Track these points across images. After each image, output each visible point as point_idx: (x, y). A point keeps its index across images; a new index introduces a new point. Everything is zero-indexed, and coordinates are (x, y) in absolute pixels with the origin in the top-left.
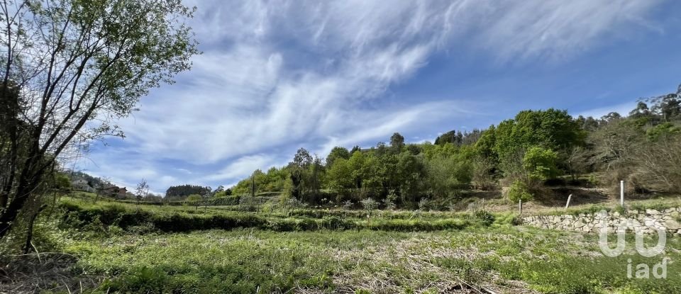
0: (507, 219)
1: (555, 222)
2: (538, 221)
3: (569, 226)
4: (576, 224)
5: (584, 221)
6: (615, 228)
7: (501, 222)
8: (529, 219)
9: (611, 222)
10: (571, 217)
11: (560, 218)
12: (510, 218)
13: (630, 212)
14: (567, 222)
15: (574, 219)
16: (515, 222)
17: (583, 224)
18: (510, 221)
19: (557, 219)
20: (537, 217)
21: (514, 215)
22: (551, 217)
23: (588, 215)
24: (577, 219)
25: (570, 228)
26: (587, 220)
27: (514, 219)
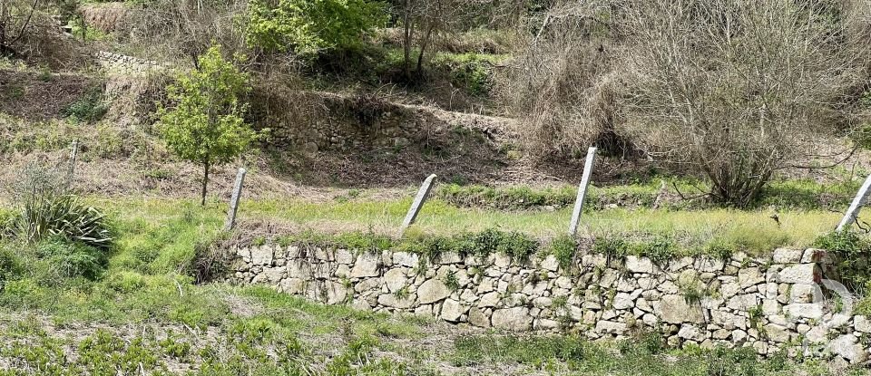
0: (168, 251)
1: (356, 273)
2: (293, 267)
3: (399, 294)
4: (426, 291)
5: (451, 283)
6: (535, 312)
7: (144, 260)
8: (261, 255)
9: (528, 288)
10: (414, 261)
11: (376, 260)
12: (182, 247)
13: (587, 259)
14: (395, 280)
15: (421, 271)
16: (204, 269)
17: (445, 292)
18: (186, 261)
19: (366, 265)
20: (293, 250)
21: (203, 233)
22: (344, 256)
23: (470, 260)
24: (430, 272)
25: (398, 304)
26: (462, 278)
27: (200, 252)
